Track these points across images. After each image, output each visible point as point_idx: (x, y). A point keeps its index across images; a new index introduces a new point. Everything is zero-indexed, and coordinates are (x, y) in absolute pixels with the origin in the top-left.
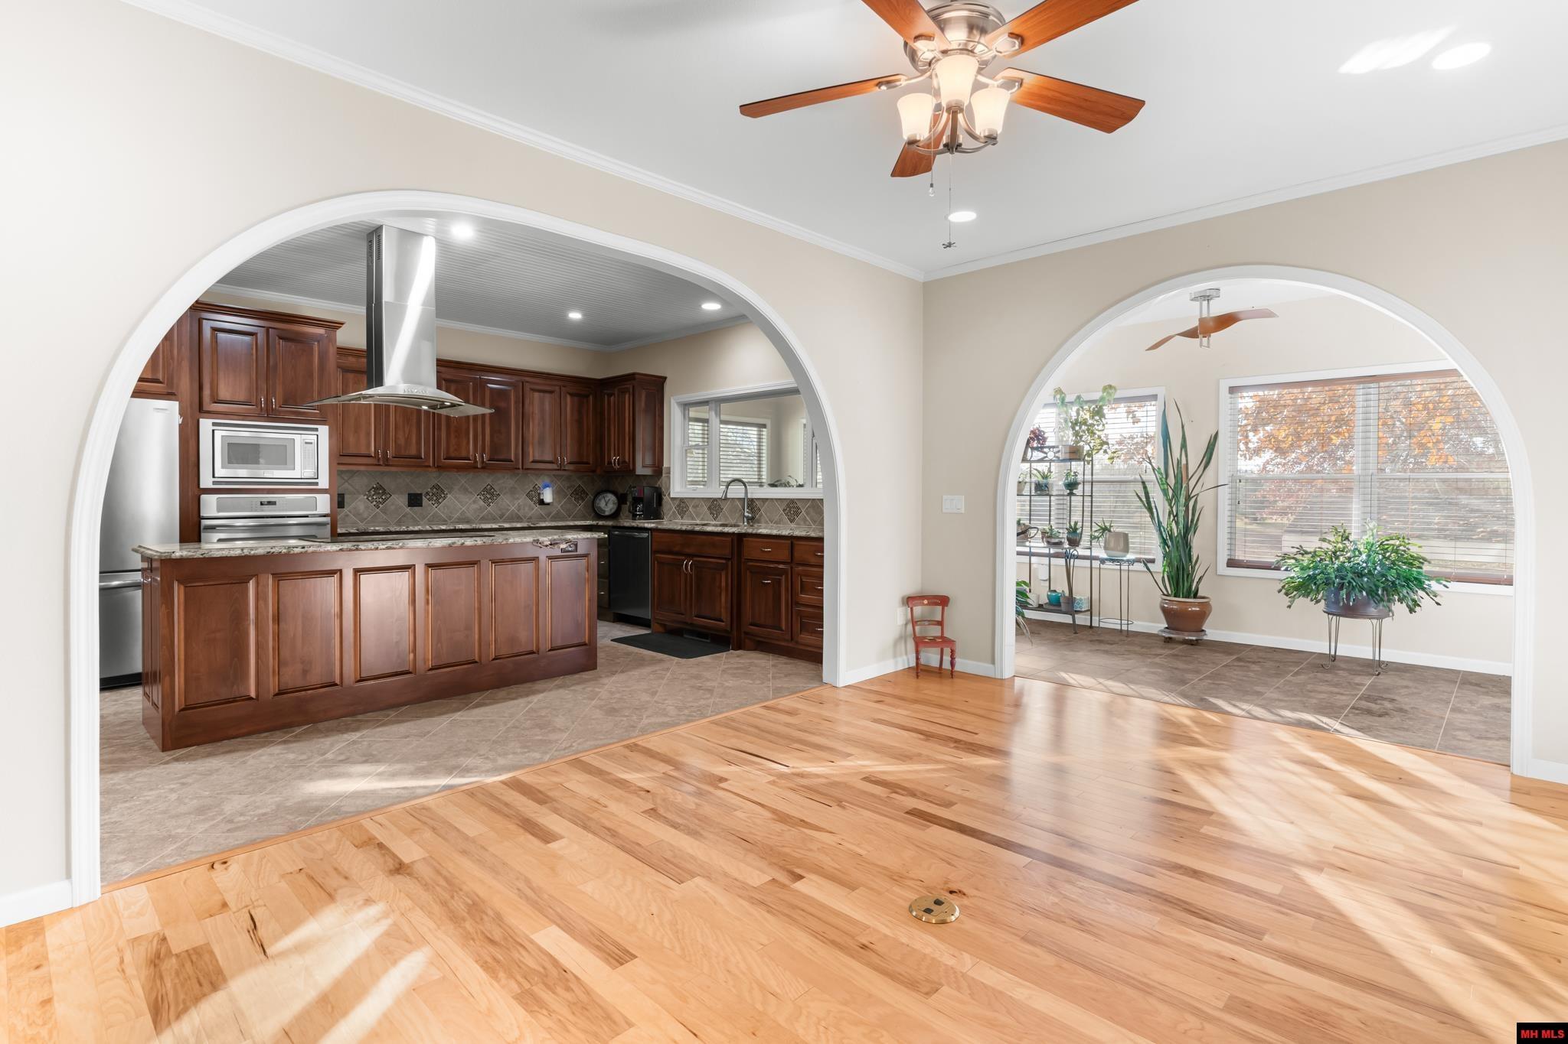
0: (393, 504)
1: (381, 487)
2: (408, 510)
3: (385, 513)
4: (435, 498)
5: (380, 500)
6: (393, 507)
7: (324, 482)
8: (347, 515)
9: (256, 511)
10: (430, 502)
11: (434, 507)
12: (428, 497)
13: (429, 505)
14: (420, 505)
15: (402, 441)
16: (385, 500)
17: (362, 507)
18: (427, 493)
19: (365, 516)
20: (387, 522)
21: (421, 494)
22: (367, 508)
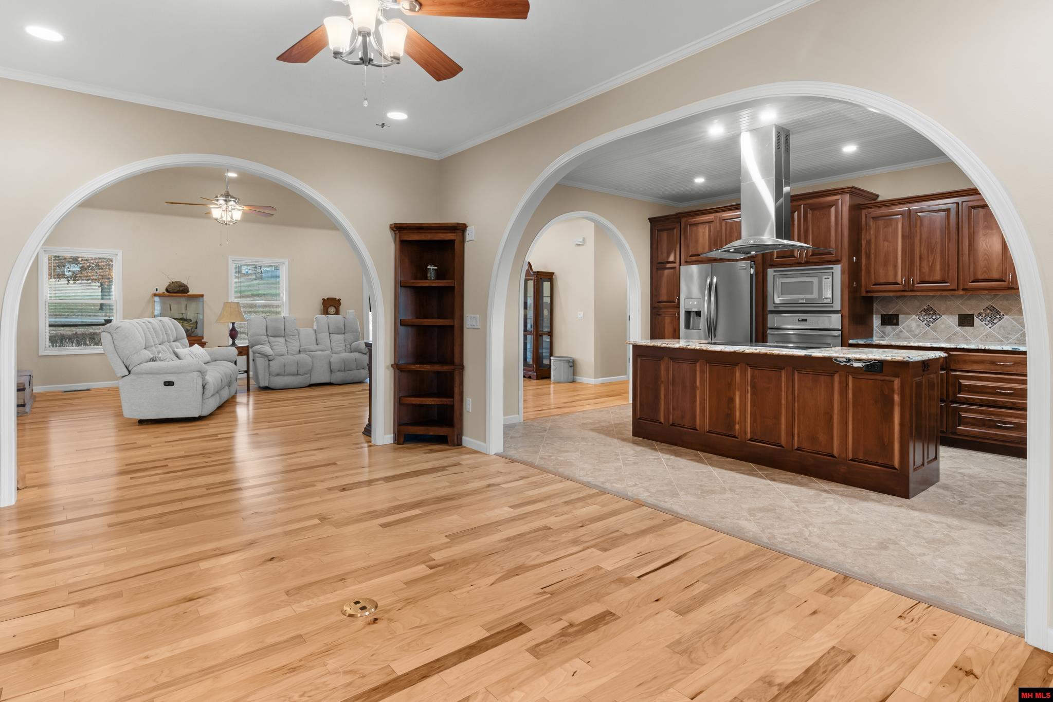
0: (943, 323)
1: (932, 309)
2: (959, 329)
3: (935, 331)
4: (989, 319)
5: (931, 320)
6: (943, 326)
7: (837, 306)
8: (901, 331)
9: (796, 325)
10: (984, 323)
11: (988, 327)
12: (980, 317)
13: (982, 326)
14: (973, 325)
15: (926, 269)
16: (935, 320)
17: (914, 325)
18: (980, 314)
19: (917, 332)
20: (937, 339)
21: (973, 315)
22: (919, 326)
